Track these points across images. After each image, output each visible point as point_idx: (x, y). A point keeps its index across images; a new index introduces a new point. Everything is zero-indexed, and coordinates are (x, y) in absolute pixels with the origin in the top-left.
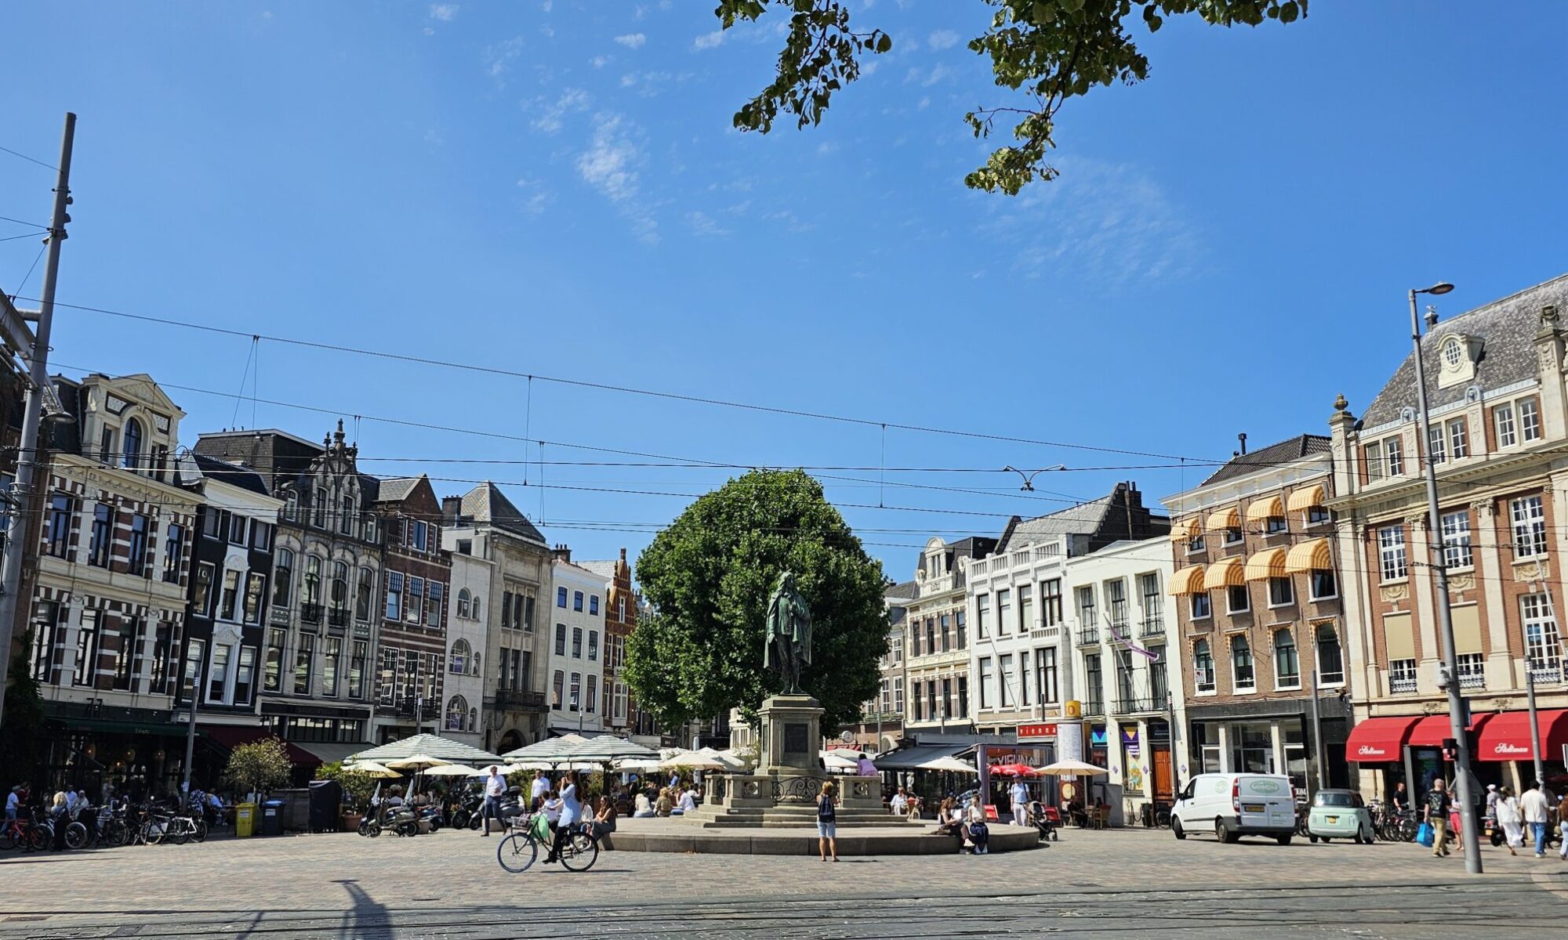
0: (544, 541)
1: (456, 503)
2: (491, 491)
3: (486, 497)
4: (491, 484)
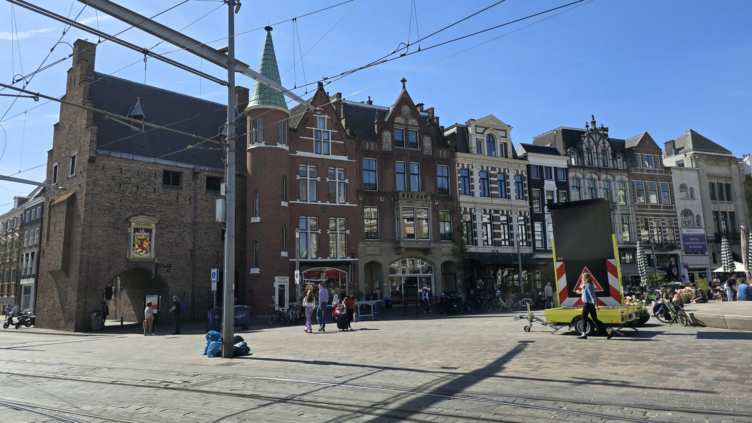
0: (731, 154)
2: (692, 134)
3: (690, 138)
4: (691, 131)
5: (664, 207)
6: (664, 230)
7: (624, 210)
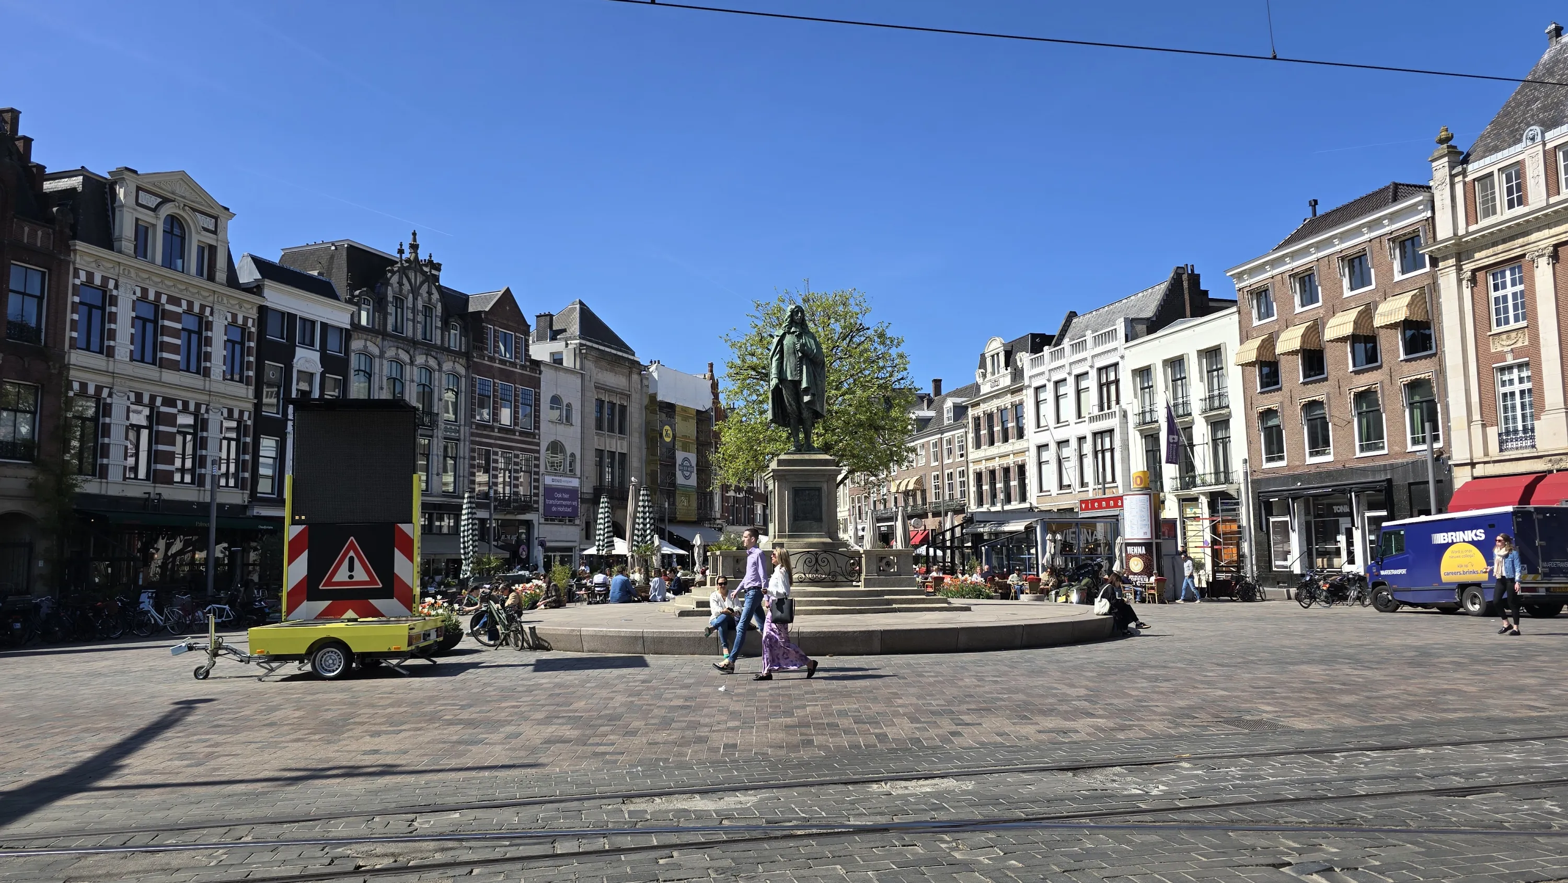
0: (633, 354)
1: (548, 318)
2: (581, 309)
3: (577, 315)
4: (581, 303)
5: (521, 433)
6: (516, 475)
7: (451, 430)
